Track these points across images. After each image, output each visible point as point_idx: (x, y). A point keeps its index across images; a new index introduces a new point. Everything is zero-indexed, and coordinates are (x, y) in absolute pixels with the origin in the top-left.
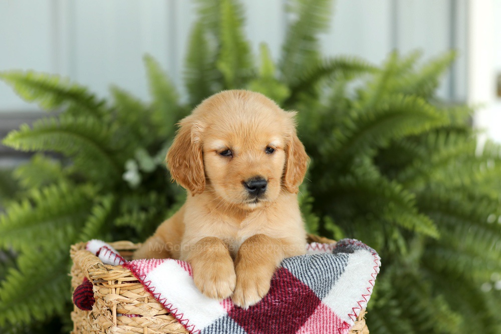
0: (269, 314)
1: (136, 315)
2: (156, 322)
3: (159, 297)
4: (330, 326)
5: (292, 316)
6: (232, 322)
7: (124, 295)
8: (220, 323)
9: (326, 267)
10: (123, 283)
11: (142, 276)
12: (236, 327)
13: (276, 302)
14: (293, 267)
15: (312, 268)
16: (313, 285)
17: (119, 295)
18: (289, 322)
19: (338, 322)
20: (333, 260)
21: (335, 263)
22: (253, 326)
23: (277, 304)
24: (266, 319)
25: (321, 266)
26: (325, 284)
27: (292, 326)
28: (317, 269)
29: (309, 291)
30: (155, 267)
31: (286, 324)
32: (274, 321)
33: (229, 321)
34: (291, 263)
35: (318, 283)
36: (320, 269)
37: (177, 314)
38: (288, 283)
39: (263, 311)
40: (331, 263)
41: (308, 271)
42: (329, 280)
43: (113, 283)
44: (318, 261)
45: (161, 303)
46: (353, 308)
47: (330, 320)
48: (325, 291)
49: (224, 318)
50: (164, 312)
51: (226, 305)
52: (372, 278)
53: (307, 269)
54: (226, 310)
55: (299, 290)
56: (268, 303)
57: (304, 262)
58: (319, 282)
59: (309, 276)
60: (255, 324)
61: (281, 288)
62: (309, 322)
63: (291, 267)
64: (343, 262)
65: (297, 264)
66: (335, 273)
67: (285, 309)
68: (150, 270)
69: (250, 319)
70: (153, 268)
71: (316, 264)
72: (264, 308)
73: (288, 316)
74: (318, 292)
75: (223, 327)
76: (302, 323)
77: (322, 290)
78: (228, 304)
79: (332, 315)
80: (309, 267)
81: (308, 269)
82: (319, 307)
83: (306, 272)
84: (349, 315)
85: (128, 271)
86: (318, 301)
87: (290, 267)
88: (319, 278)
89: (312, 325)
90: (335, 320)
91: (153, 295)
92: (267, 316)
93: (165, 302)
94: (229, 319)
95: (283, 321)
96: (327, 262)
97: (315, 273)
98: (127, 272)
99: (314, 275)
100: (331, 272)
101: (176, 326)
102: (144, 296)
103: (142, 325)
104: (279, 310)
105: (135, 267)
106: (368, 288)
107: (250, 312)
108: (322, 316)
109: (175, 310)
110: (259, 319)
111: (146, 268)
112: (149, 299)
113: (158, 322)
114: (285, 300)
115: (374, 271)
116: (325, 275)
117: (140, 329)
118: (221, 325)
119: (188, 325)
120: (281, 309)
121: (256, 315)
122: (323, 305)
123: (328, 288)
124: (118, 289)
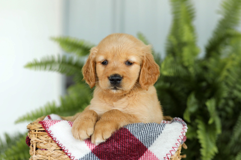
0: (115, 153)
1: (45, 149)
2: (54, 153)
3: (55, 140)
5: (130, 156)
6: (95, 156)
7: (39, 138)
8: (88, 156)
9: (151, 129)
10: (38, 131)
11: (47, 128)
12: (97, 159)
13: (119, 147)
14: (131, 129)
15: (143, 130)
16: (142, 139)
17: (37, 138)
18: (128, 158)
20: (156, 126)
21: (156, 128)
23: (120, 148)
24: (114, 156)
25: (148, 129)
26: (149, 139)
28: (145, 130)
29: (139, 142)
30: (55, 123)
32: (119, 158)
33: (93, 155)
34: (131, 126)
35: (144, 138)
36: (147, 130)
37: (65, 150)
38: (127, 137)
39: (111, 151)
40: (154, 128)
42: (152, 137)
43: (34, 131)
44: (147, 126)
46: (167, 154)
48: (150, 143)
49: (90, 153)
50: (59, 148)
51: (91, 146)
52: (179, 138)
53: (140, 130)
54: (90, 149)
55: (133, 141)
57: (139, 126)
59: (140, 134)
60: (108, 158)
61: (123, 139)
64: (161, 128)
65: (135, 127)
66: (156, 133)
67: (124, 151)
68: (51, 125)
69: (105, 155)
70: (53, 124)
71: (145, 128)
72: (112, 150)
73: (127, 155)
74: (145, 143)
75: (90, 159)
77: (148, 142)
78: (92, 146)
79: (154, 158)
80: (141, 129)
82: (146, 152)
83: (139, 132)
84: (164, 158)
85: (41, 125)
86: (145, 149)
87: (129, 129)
88: (145, 136)
91: (53, 138)
93: (58, 143)
94: (93, 154)
95: (124, 158)
96: (152, 127)
97: (143, 132)
99: (143, 134)
100: (153, 133)
101: (65, 157)
102: (48, 139)
103: (47, 155)
104: (121, 151)
105: (44, 123)
106: (176, 144)
107: (104, 151)
108: (148, 157)
109: (64, 148)
110: (110, 156)
111: (50, 124)
112: (51, 141)
113: (56, 153)
114: (124, 146)
115: (181, 135)
116: (150, 134)
117: (46, 157)
118: (89, 157)
119: (71, 156)
120: (122, 151)
121: (107, 153)
122: (149, 151)
123: (152, 141)
124: (36, 135)
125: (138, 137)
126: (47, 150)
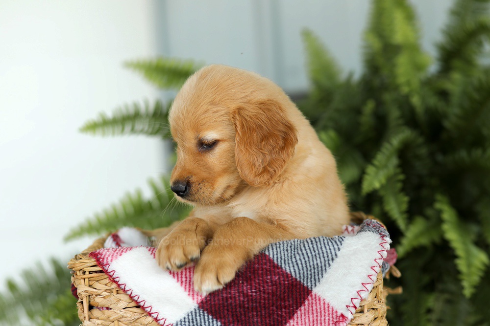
0: (247, 306)
1: (108, 308)
2: (125, 315)
3: (125, 288)
4: (325, 319)
5: (277, 308)
6: (206, 314)
7: (93, 286)
8: (192, 315)
9: (315, 251)
10: (90, 273)
11: (106, 265)
12: (211, 320)
13: (252, 292)
14: (275, 253)
15: (298, 253)
16: (297, 272)
17: (90, 286)
18: (273, 314)
19: (335, 314)
20: (324, 244)
21: (326, 248)
22: (231, 319)
23: (255, 294)
24: (245, 312)
25: (308, 251)
26: (313, 271)
27: (278, 320)
28: (303, 254)
29: (292, 279)
30: (121, 255)
31: (270, 317)
32: (255, 314)
33: (201, 313)
34: (274, 248)
35: (303, 269)
36: (307, 254)
37: (145, 306)
38: (267, 271)
39: (238, 302)
40: (321, 248)
41: (293, 256)
42: (318, 268)
43: (81, 274)
44: (306, 245)
45: (128, 295)
46: (352, 299)
47: (325, 312)
48: (315, 280)
49: (195, 310)
50: (133, 304)
51: (195, 297)
52: (375, 264)
53: (292, 254)
54: (195, 301)
55: (279, 278)
56: (243, 294)
57: (291, 247)
58: (305, 269)
59: (292, 263)
60: (232, 317)
61: (259, 276)
62: (299, 315)
63: (273, 253)
64: (336, 247)
65: (282, 249)
66: (326, 259)
67: (265, 299)
68: (114, 258)
69: (226, 312)
70: (118, 256)
71: (303, 249)
72: (239, 299)
73: (271, 308)
74: (305, 281)
75: (196, 320)
76: (291, 316)
77: (311, 278)
78: (197, 295)
79: (327, 307)
80: (296, 253)
81: (294, 255)
82: (310, 298)
83: (291, 258)
84: (347, 306)
86: (307, 292)
87: (271, 254)
88: (304, 265)
89: (303, 317)
90: (331, 312)
91: (119, 285)
92: (244, 307)
93: (131, 293)
94: (201, 311)
95: (265, 313)
96: (317, 246)
97: (300, 259)
98: (93, 261)
99: (299, 262)
100: (320, 258)
101: (147, 320)
102: (111, 288)
103: (111, 319)
104: (258, 301)
106: (369, 276)
107: (223, 304)
108: (314, 308)
109: (143, 303)
110: (236, 311)
111: (111, 256)
112: (117, 291)
113: (128, 315)
114: (264, 289)
115: (378, 256)
116: (313, 261)
117: (110, 323)
118: (194, 318)
119: (158, 319)
120: (260, 300)
121: (230, 307)
122: (315, 295)
123: (318, 275)
124: (87, 280)
125: (290, 269)
126: (111, 309)
